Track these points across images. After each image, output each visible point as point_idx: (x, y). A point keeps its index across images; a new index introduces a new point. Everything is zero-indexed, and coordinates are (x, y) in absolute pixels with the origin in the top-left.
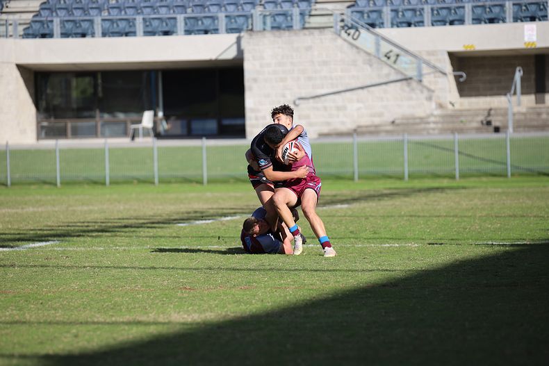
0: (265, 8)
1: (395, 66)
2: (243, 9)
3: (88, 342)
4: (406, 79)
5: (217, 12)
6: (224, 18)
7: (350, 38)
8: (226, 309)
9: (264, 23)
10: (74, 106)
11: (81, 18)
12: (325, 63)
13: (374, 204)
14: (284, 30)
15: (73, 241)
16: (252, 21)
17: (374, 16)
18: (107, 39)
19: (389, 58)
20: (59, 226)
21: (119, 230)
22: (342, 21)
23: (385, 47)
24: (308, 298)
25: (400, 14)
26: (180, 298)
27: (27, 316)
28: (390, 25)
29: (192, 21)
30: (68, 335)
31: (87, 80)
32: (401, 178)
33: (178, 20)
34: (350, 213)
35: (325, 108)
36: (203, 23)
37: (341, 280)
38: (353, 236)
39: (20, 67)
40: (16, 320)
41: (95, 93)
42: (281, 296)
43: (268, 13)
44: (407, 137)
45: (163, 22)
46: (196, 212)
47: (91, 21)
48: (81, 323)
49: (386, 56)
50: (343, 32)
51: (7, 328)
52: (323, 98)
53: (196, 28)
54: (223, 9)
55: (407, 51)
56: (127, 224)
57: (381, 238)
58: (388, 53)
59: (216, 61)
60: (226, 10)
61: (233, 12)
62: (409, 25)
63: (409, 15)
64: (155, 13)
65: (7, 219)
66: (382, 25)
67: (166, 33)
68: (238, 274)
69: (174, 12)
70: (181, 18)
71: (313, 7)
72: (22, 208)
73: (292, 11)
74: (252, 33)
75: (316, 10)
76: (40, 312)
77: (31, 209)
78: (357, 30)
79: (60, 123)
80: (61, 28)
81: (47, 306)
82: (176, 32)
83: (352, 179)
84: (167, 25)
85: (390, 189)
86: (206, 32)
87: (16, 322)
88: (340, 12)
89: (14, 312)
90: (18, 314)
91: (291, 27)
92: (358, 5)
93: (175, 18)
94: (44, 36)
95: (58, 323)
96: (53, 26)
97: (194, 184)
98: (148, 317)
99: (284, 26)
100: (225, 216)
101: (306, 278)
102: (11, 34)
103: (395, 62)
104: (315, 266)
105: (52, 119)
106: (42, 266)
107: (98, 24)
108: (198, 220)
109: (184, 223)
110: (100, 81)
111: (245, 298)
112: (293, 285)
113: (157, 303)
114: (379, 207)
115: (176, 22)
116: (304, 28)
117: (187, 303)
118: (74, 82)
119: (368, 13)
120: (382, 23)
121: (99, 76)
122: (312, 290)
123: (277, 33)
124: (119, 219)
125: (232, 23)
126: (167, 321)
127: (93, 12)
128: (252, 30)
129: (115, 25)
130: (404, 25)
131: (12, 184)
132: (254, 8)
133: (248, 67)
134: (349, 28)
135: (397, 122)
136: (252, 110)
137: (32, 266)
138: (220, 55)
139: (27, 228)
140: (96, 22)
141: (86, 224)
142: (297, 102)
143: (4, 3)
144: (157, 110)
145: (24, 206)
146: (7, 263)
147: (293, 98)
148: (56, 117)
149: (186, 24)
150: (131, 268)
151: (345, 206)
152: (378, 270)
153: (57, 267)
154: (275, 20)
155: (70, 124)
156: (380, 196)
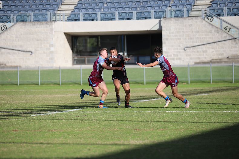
0: (172, 8)
1: (229, 33)
2: (162, 8)
3: (94, 152)
4: (234, 39)
5: (150, 10)
6: (153, 12)
7: (209, 21)
8: (154, 139)
9: (171, 14)
10: (89, 50)
11: (92, 13)
12: (198, 32)
13: (219, 94)
14: (180, 17)
15: (88, 109)
16: (166, 13)
17: (220, 11)
18: (103, 22)
19: (226, 29)
20: (82, 102)
21: (108, 104)
22: (206, 13)
23: (225, 25)
24: (190, 134)
25: (232, 10)
26: (134, 134)
27: (69, 141)
28: (226, 15)
29: (139, 13)
30: (86, 149)
31: (94, 39)
32: (231, 82)
33: (134, 13)
34: (208, 97)
35: (198, 52)
36: (144, 14)
37: (205, 127)
38: (210, 107)
39: (66, 34)
40: (63, 143)
41: (98, 45)
42: (178, 133)
43: (173, 10)
44: (234, 64)
45: (127, 14)
46: (141, 96)
47: (96, 14)
48: (92, 144)
49: (225, 28)
50: (206, 18)
51: (60, 146)
52: (197, 47)
53: (141, 17)
54: (153, 8)
55: (234, 27)
56: (111, 102)
57: (223, 109)
58: (226, 27)
59: (150, 31)
60: (154, 8)
61: (158, 9)
62: (235, 15)
63: (235, 10)
64: (123, 10)
65: (60, 99)
66: (223, 15)
67: (128, 19)
68: (159, 124)
69: (132, 9)
70: (135, 12)
71: (193, 7)
72: (66, 95)
73: (183, 9)
74: (166, 19)
75: (194, 8)
76: (74, 139)
77: (70, 95)
78: (212, 17)
79: (82, 58)
80: (83, 17)
81: (77, 137)
82: (133, 19)
83: (209, 82)
84: (129, 15)
85: (227, 87)
86: (146, 18)
87: (64, 144)
88: (205, 10)
89: (63, 139)
90: (64, 140)
91: (183, 16)
92: (213, 6)
93: (132, 12)
94: (76, 20)
95: (81, 144)
96: (80, 16)
97: (140, 84)
98: (120, 142)
99: (180, 15)
100: (154, 98)
101: (189, 126)
102: (62, 19)
103: (229, 31)
104: (193, 120)
105: (79, 56)
106: (74, 120)
107: (99, 15)
108: (142, 100)
109: (135, 101)
110: (99, 40)
111: (162, 134)
112: (183, 129)
113: (124, 136)
114: (222, 95)
115: (133, 14)
116: (189, 17)
117: (137, 136)
118: (88, 40)
119: (217, 10)
120: (224, 14)
121: (99, 38)
122: (192, 131)
123: (177, 19)
124: (108, 99)
125: (157, 14)
126: (128, 144)
127: (97, 10)
128: (166, 17)
129: (106, 16)
130: (233, 15)
131: (62, 84)
132: (167, 8)
133: (164, 33)
134: (209, 17)
135: (229, 57)
136: (166, 52)
137: (70, 120)
138: (152, 28)
139: (68, 103)
140: (98, 14)
141: (93, 102)
142: (185, 49)
143: (59, 6)
144: (124, 52)
145: (67, 94)
146: (60, 118)
147: (184, 47)
148: (81, 55)
149: (137, 15)
150: (113, 120)
151: (206, 94)
152: (221, 122)
153: (81, 120)
154: (176, 13)
155: (86, 58)
156: (222, 90)
